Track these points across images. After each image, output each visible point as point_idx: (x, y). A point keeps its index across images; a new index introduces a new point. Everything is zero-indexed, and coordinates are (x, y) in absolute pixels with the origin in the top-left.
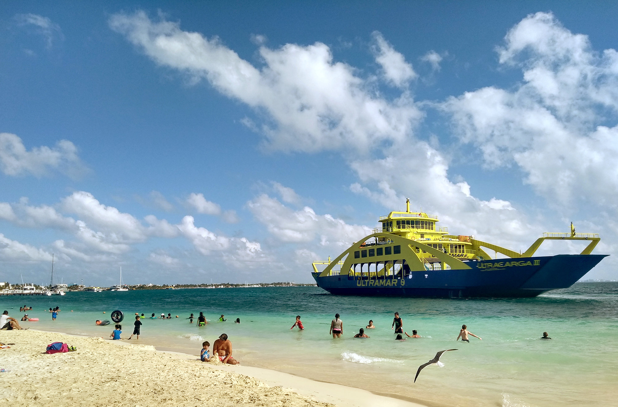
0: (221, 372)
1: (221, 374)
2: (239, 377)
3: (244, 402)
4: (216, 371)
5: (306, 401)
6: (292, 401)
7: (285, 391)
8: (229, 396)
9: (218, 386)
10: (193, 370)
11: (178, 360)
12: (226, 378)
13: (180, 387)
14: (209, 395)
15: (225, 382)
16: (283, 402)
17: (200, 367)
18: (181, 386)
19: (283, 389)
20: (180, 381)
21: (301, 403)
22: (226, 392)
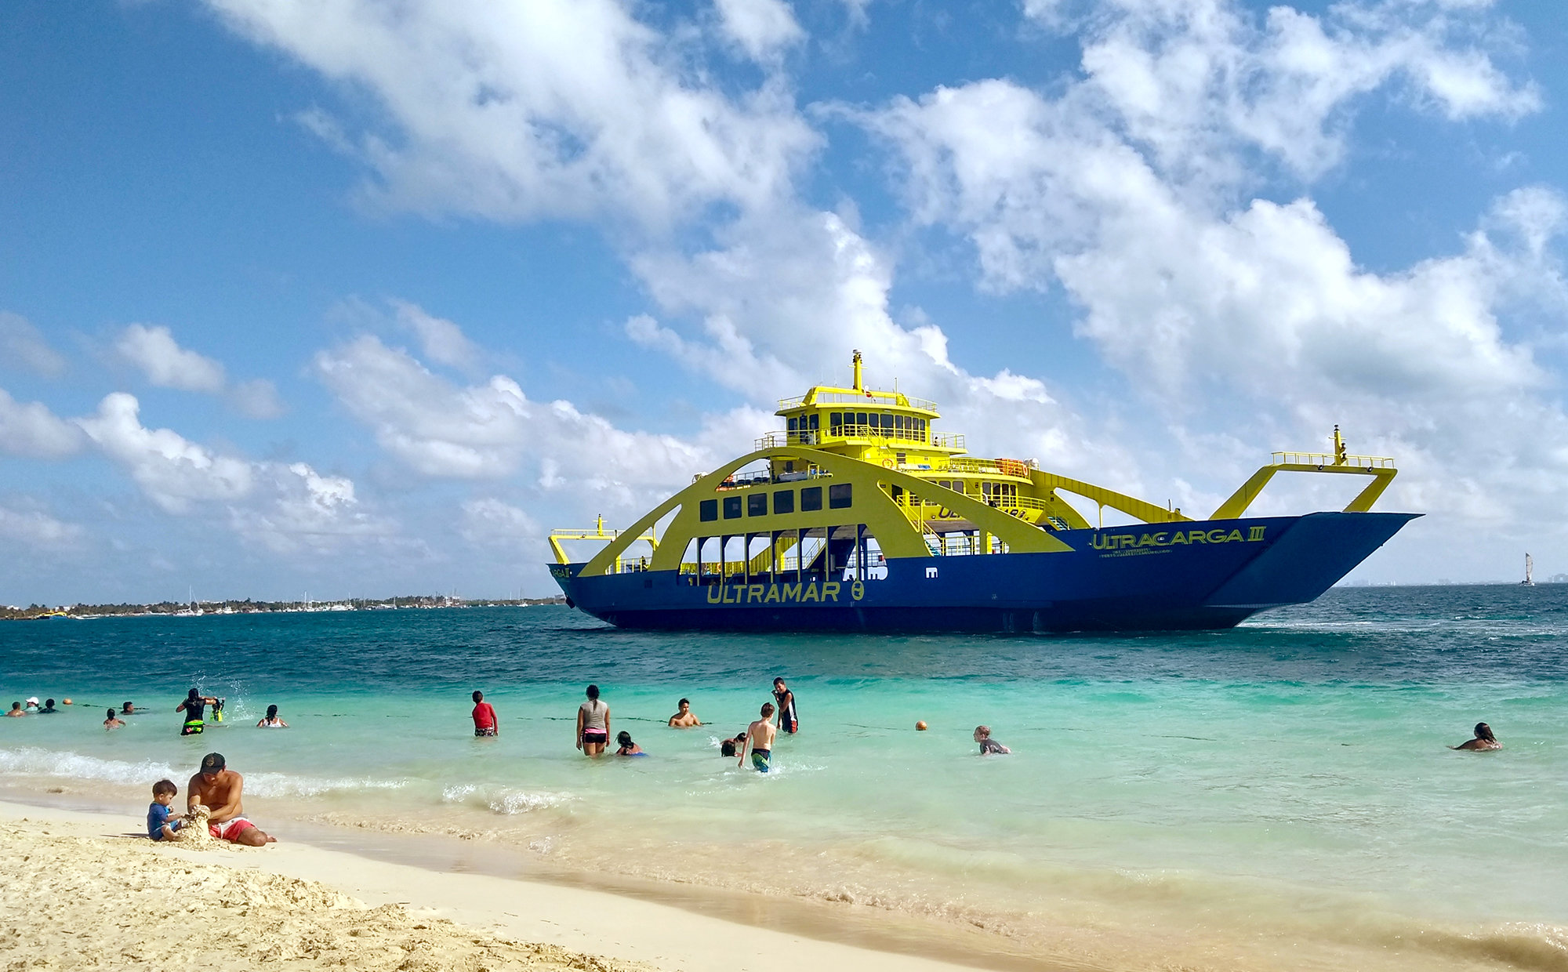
0: (214, 869)
1: (211, 876)
2: (270, 883)
3: (282, 958)
4: (198, 867)
5: (477, 942)
6: (435, 945)
7: (414, 916)
8: (236, 943)
9: (201, 914)
10: (119, 870)
11: (72, 841)
12: (230, 889)
13: (73, 923)
14: (171, 943)
15: (225, 899)
16: (405, 951)
17: (144, 858)
18: (79, 920)
19: (410, 912)
20: (76, 905)
21: (460, 951)
22: (226, 930)
